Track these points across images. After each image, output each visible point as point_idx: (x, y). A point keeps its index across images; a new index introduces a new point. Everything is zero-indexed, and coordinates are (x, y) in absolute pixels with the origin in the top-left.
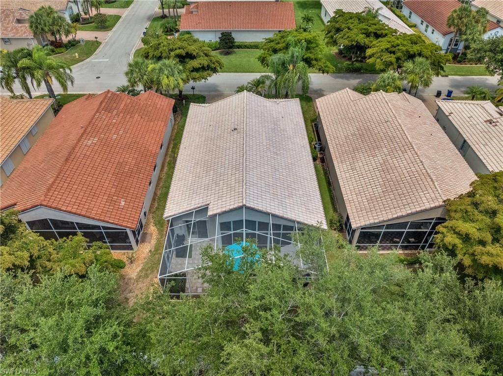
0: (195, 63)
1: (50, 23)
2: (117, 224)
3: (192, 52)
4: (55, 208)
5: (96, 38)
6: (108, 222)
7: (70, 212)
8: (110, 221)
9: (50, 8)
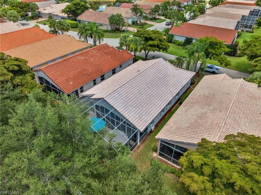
0: (151, 42)
1: (117, 20)
2: (61, 89)
3: (152, 37)
4: (45, 73)
5: (134, 30)
6: (59, 86)
7: (48, 77)
8: (60, 86)
9: (120, 14)
